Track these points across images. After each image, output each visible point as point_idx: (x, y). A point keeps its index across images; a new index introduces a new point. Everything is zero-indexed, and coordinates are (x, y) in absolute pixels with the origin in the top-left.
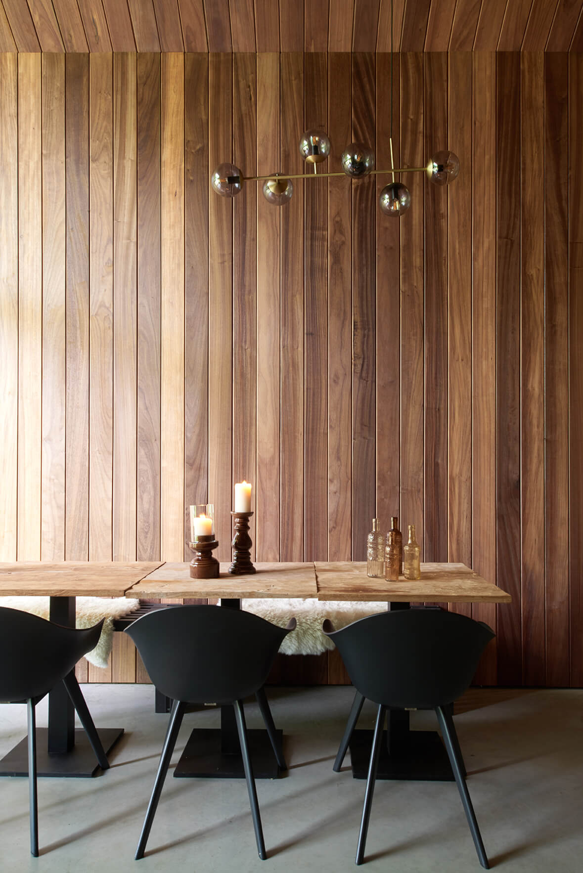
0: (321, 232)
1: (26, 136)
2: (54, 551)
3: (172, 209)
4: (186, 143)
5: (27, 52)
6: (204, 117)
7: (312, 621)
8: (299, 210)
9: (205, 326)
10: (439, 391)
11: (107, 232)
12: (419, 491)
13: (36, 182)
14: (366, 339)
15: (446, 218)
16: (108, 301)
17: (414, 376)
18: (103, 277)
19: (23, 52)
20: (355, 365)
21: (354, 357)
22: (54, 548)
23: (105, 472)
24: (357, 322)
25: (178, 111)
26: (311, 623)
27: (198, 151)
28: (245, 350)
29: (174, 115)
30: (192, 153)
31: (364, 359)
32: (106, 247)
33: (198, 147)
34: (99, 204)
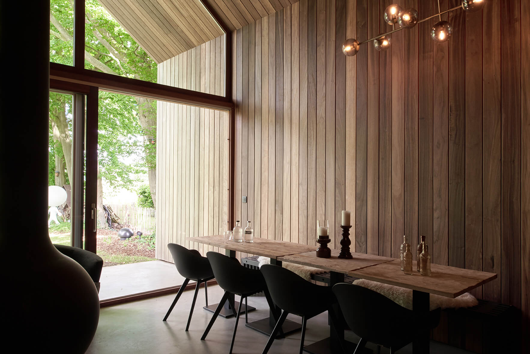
0: (429, 54)
1: (294, 43)
2: (303, 238)
3: (350, 61)
4: (357, 23)
5: (294, 3)
6: (365, 6)
7: (399, 294)
8: (416, 44)
9: (366, 122)
10: (513, 148)
11: (323, 81)
12: (498, 221)
13: (297, 63)
14: (458, 117)
15: (520, 21)
16: (324, 115)
17: (493, 140)
18: (322, 103)
19: (293, 4)
20: (451, 135)
21: (450, 130)
22: (303, 236)
23: (322, 201)
24: (452, 107)
25: (353, 8)
26: (398, 295)
27: (363, 26)
28: (386, 132)
29: (352, 10)
30: (360, 28)
31: (457, 130)
32: (323, 88)
33: (363, 24)
34: (320, 67)
